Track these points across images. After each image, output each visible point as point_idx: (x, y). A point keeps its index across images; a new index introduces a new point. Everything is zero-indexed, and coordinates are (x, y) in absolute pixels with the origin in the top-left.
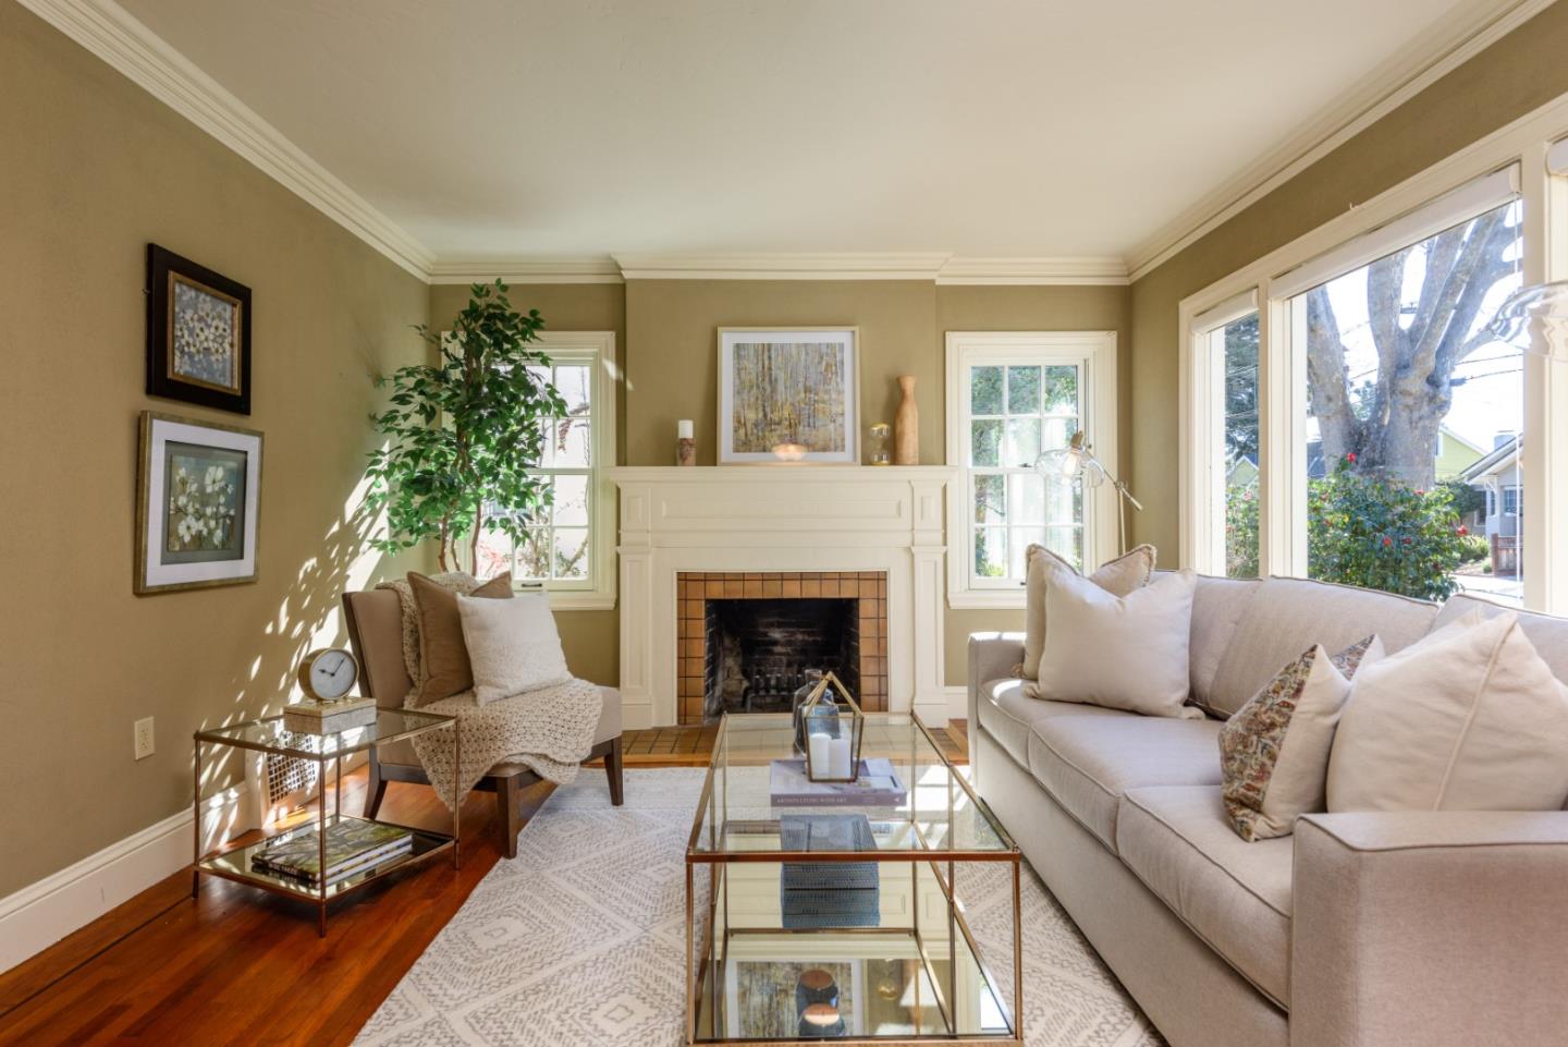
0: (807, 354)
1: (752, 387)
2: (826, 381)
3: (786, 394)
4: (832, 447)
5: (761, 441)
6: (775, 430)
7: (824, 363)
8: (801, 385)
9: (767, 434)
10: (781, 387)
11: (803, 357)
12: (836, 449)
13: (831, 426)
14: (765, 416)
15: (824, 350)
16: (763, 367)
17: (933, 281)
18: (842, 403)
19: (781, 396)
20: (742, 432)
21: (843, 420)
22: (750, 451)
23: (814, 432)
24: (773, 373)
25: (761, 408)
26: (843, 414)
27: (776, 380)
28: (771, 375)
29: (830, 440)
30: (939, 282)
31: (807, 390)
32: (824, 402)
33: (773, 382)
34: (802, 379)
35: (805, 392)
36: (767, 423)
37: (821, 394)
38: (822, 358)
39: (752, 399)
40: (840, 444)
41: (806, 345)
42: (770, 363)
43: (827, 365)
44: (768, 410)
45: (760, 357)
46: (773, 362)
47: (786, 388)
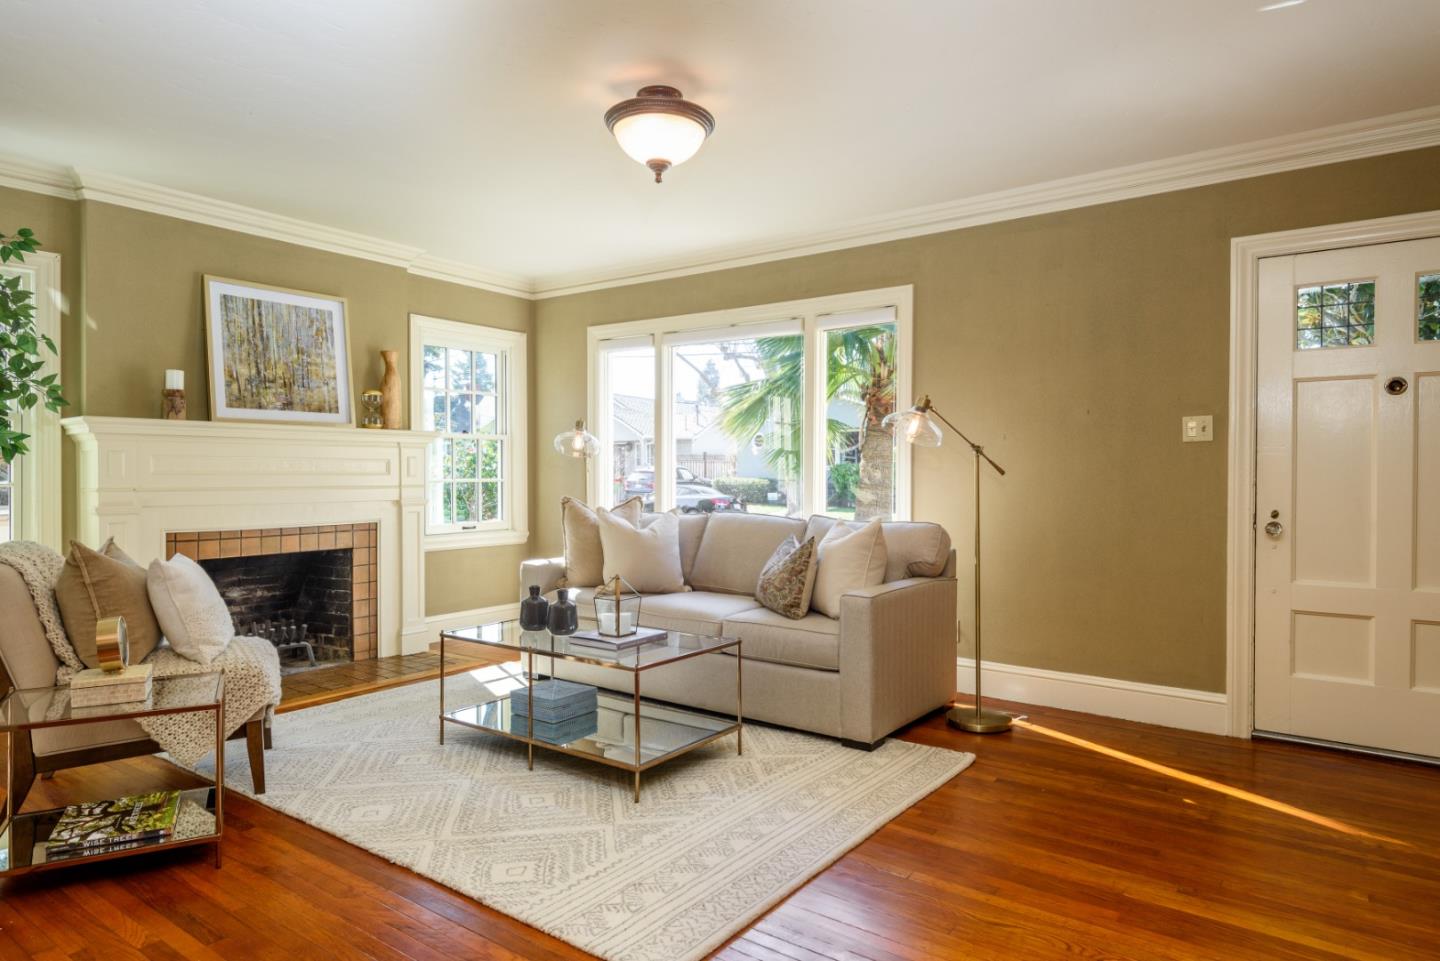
0: (297, 316)
1: (242, 342)
2: (318, 346)
3: (279, 353)
4: (327, 408)
5: (255, 398)
6: (270, 388)
7: (315, 328)
8: (293, 346)
9: (261, 391)
10: (273, 345)
11: (294, 318)
12: (330, 411)
13: (325, 388)
14: (259, 372)
15: (314, 315)
16: (254, 323)
17: (405, 270)
18: (334, 368)
19: (274, 353)
20: (235, 386)
21: (336, 384)
22: (245, 407)
23: (309, 393)
24: (265, 329)
25: (253, 365)
26: (335, 378)
27: (268, 338)
28: (262, 332)
29: (325, 402)
30: (411, 271)
31: (300, 351)
32: (316, 364)
33: (265, 340)
34: (294, 340)
35: (298, 353)
36: (262, 381)
37: (313, 357)
38: (312, 322)
39: (244, 355)
40: (333, 406)
41: (296, 307)
42: (260, 320)
43: (318, 330)
44: (261, 367)
45: (250, 313)
46: (264, 319)
47: (278, 347)
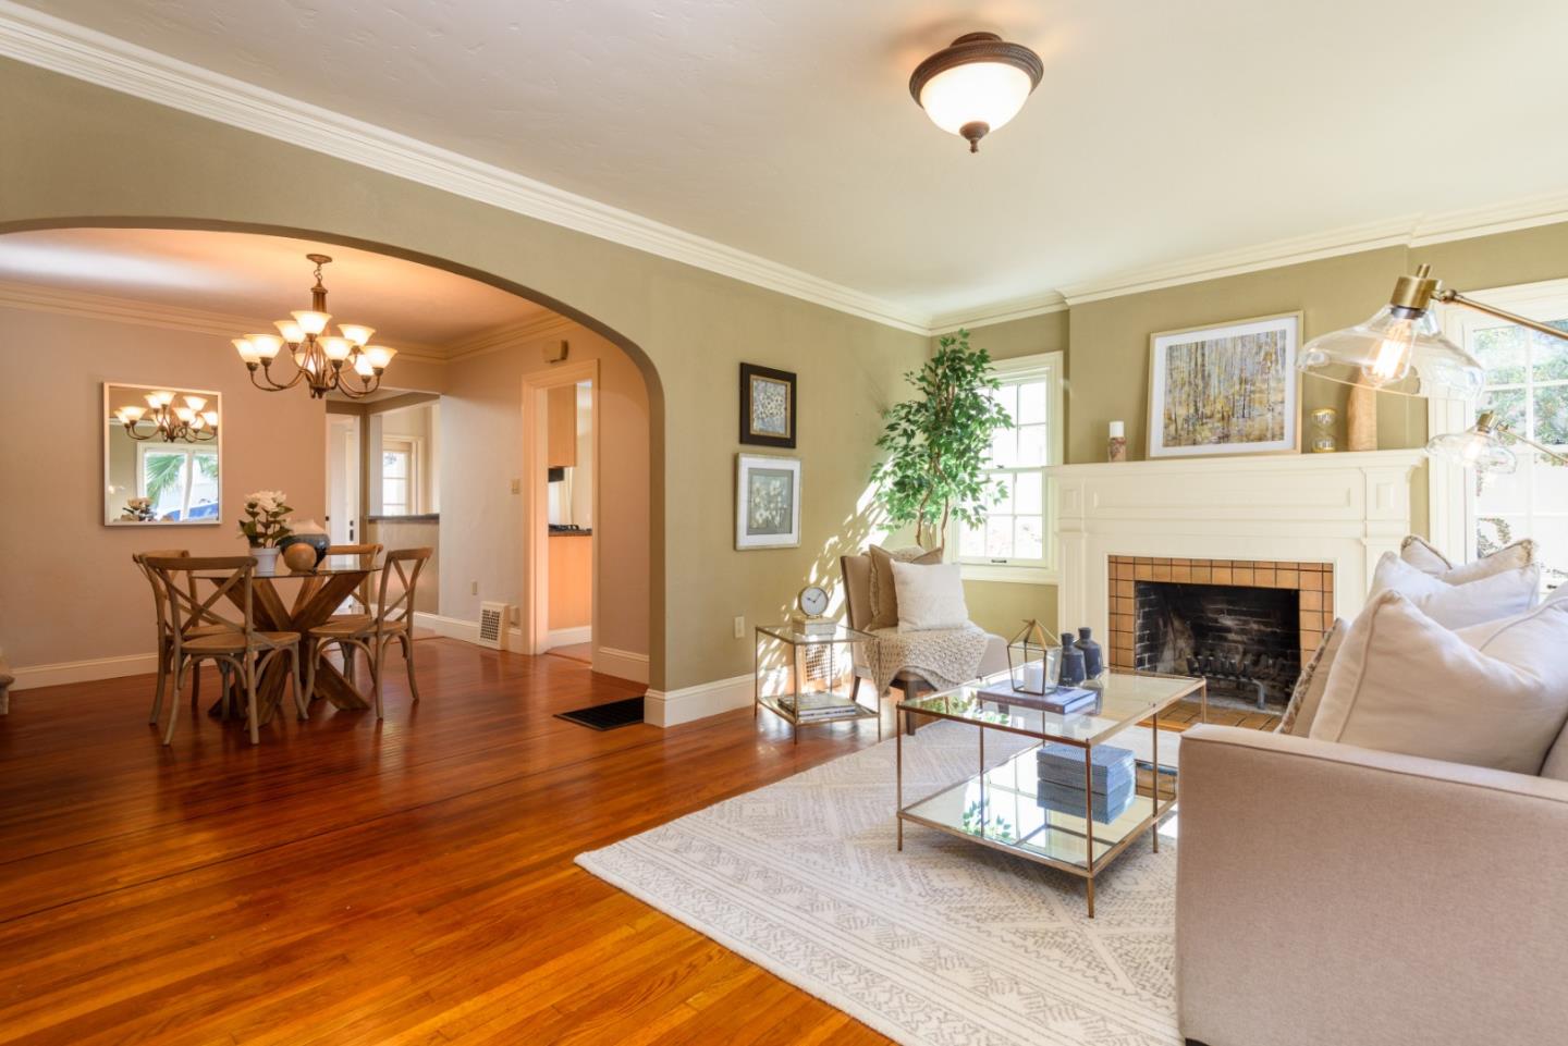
0: (1244, 345)
1: (1183, 385)
2: (1264, 370)
3: (1219, 387)
4: (1269, 435)
5: (1191, 435)
6: (1206, 423)
7: (1262, 354)
8: (1236, 379)
9: (1198, 427)
10: (1214, 381)
11: (1239, 349)
12: (1273, 438)
13: (1269, 415)
14: (1197, 410)
15: (1263, 339)
16: (1196, 364)
17: (1403, 247)
18: (1283, 391)
19: (1213, 391)
20: (1172, 428)
21: (1283, 408)
22: (1180, 445)
23: (1250, 423)
24: (1207, 368)
25: (1192, 405)
26: (1282, 402)
27: (1209, 376)
28: (1204, 371)
29: (1267, 429)
30: (1413, 244)
31: (1243, 381)
32: (1261, 392)
33: (1206, 378)
34: (1237, 372)
35: (1241, 384)
36: (1200, 418)
37: (1257, 384)
38: (1260, 347)
39: (1184, 397)
40: (1277, 431)
41: (1242, 338)
42: (1203, 360)
43: (1266, 354)
44: (1200, 405)
45: (1193, 356)
46: (1207, 359)
47: (1219, 382)
